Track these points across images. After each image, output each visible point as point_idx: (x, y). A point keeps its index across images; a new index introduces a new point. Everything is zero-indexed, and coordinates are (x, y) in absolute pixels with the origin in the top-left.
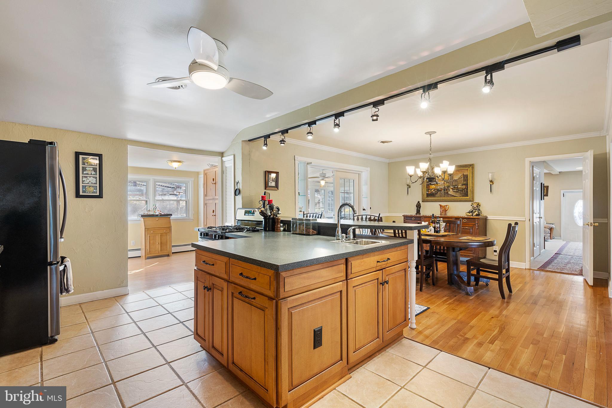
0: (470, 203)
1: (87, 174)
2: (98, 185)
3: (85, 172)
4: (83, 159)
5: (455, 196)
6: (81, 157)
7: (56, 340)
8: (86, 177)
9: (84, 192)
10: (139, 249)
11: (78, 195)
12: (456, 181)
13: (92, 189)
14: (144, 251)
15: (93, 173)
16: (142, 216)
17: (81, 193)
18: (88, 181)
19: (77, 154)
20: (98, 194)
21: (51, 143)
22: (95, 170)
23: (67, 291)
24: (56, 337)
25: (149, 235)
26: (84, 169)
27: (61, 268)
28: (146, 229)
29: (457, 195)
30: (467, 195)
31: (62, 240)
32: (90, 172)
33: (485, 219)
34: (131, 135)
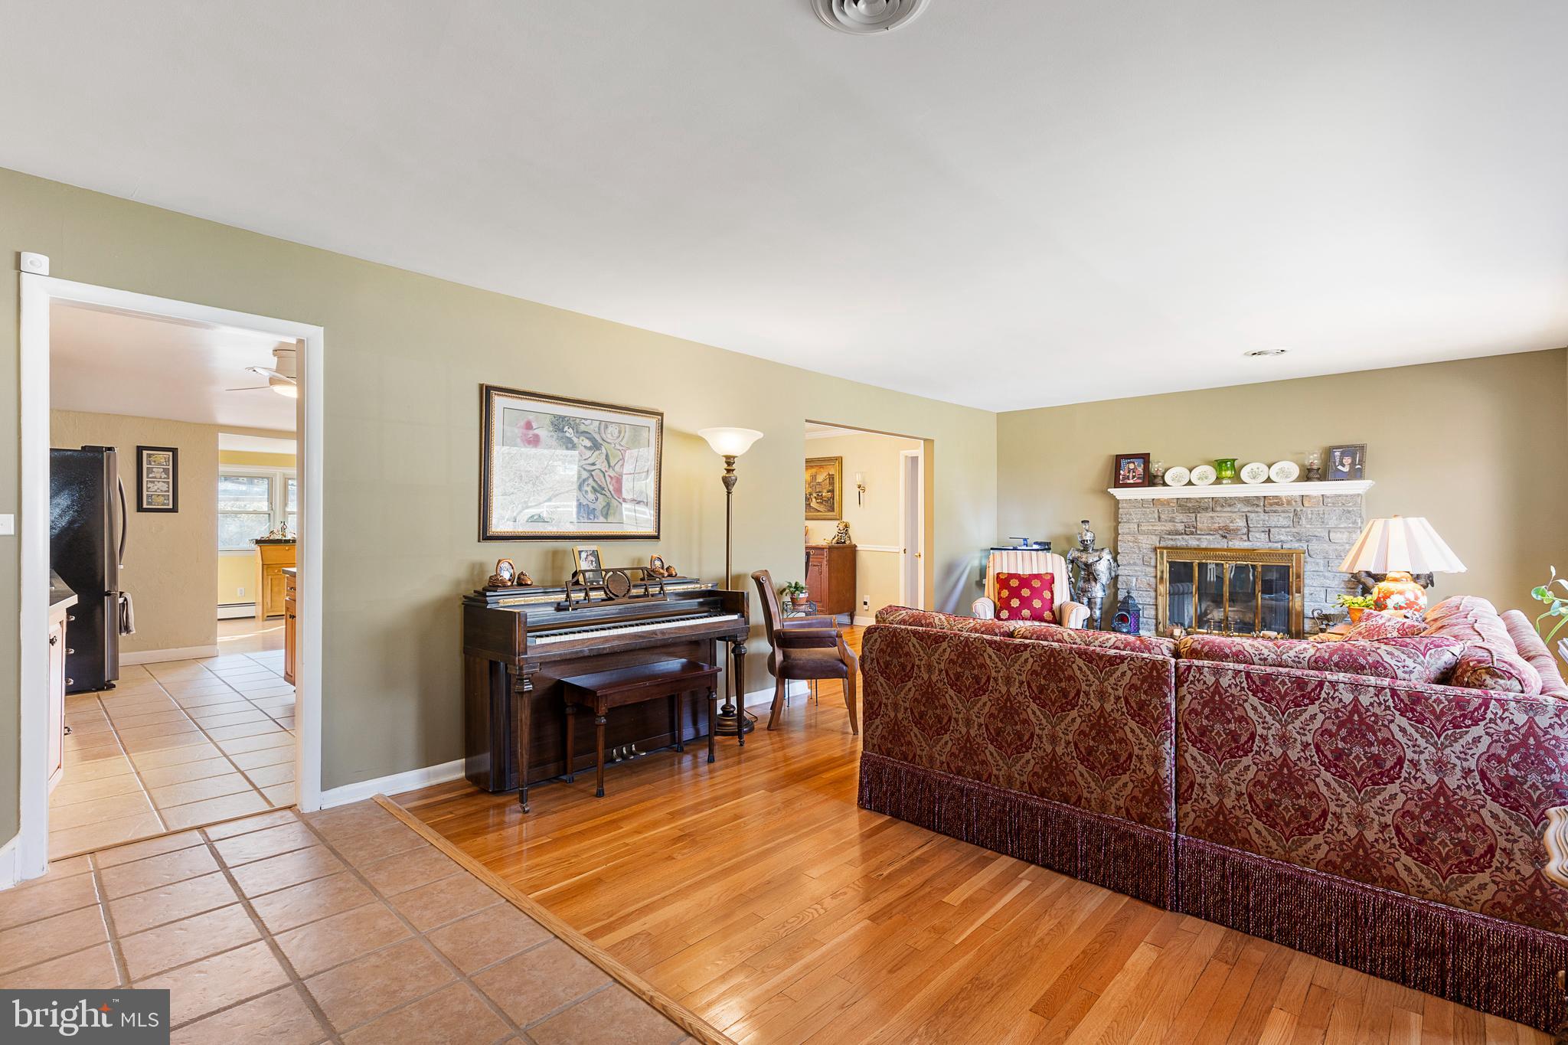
0: (836, 523)
1: (155, 478)
2: (171, 494)
3: (150, 476)
4: (149, 456)
5: (819, 511)
6: (145, 453)
7: (114, 686)
8: (153, 482)
9: (149, 503)
10: (253, 604)
11: (140, 508)
12: (819, 484)
13: (161, 499)
14: (261, 607)
15: (164, 476)
16: (258, 542)
17: (145, 506)
18: (156, 488)
19: (140, 450)
20: (171, 507)
21: (110, 449)
22: (166, 471)
23: (127, 629)
24: (113, 682)
25: (270, 577)
26: (150, 470)
27: (121, 600)
28: (265, 567)
29: (821, 508)
30: (833, 510)
31: (122, 567)
32: (158, 475)
33: (853, 549)
34: (223, 418)
